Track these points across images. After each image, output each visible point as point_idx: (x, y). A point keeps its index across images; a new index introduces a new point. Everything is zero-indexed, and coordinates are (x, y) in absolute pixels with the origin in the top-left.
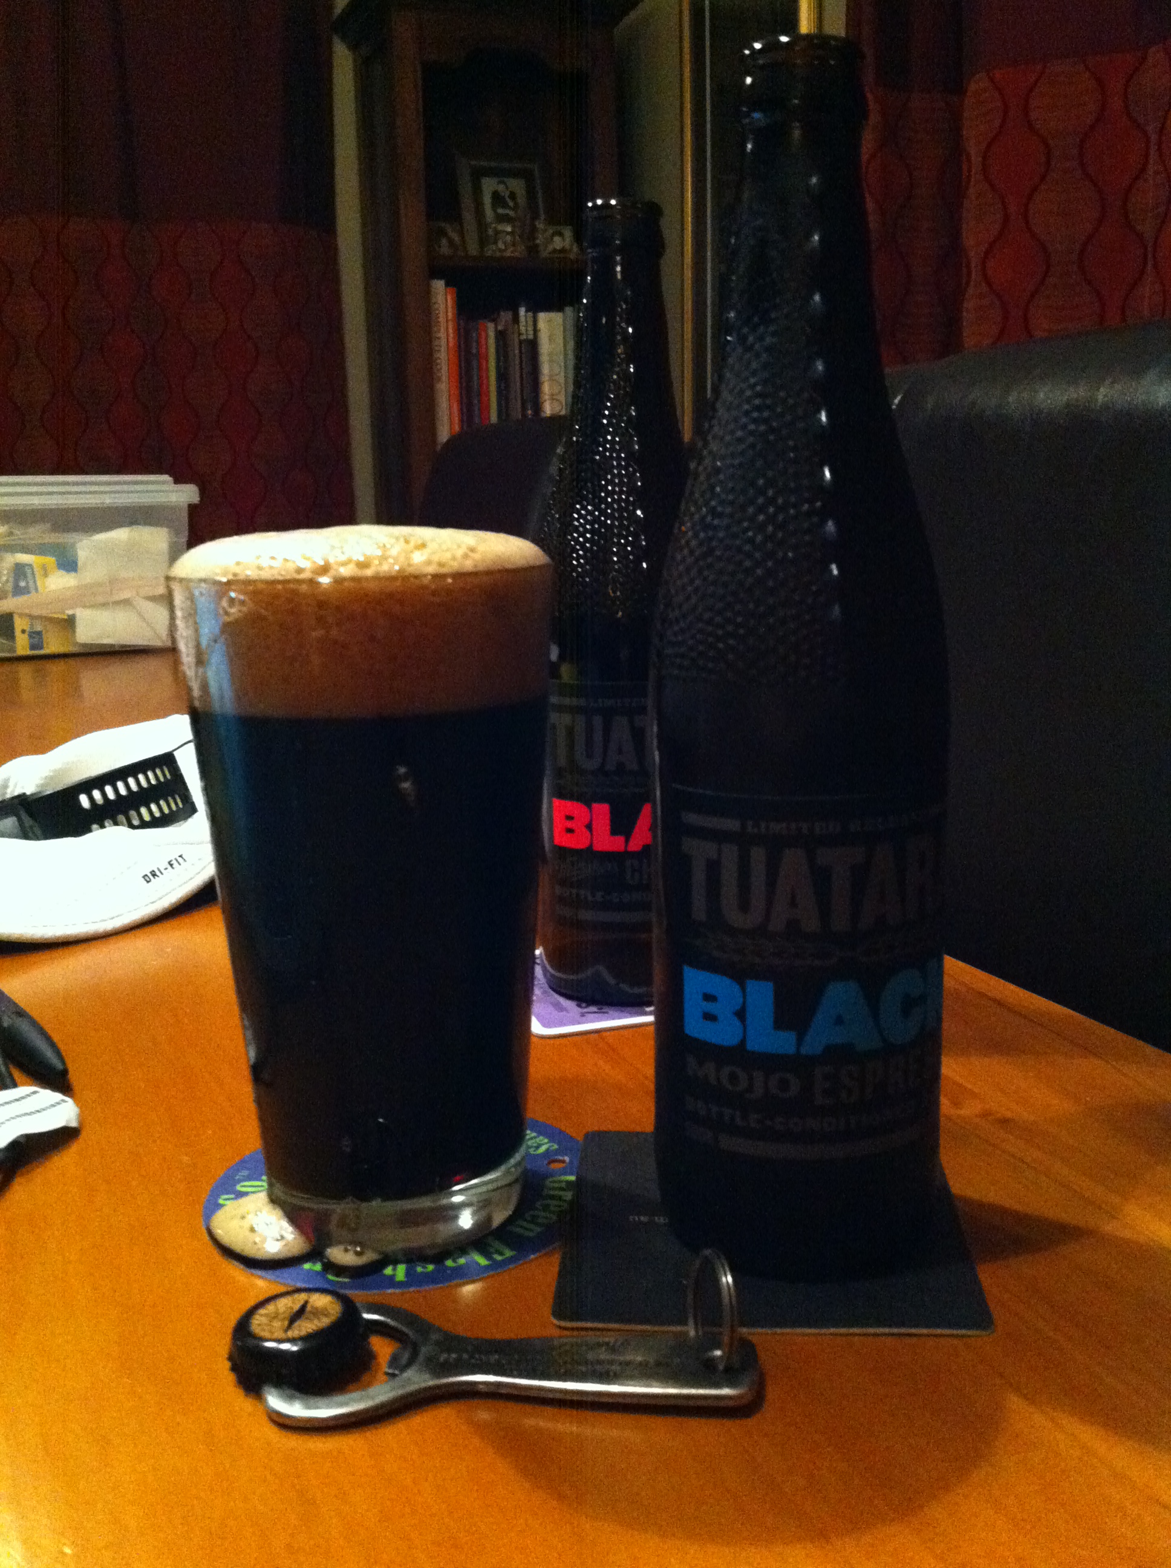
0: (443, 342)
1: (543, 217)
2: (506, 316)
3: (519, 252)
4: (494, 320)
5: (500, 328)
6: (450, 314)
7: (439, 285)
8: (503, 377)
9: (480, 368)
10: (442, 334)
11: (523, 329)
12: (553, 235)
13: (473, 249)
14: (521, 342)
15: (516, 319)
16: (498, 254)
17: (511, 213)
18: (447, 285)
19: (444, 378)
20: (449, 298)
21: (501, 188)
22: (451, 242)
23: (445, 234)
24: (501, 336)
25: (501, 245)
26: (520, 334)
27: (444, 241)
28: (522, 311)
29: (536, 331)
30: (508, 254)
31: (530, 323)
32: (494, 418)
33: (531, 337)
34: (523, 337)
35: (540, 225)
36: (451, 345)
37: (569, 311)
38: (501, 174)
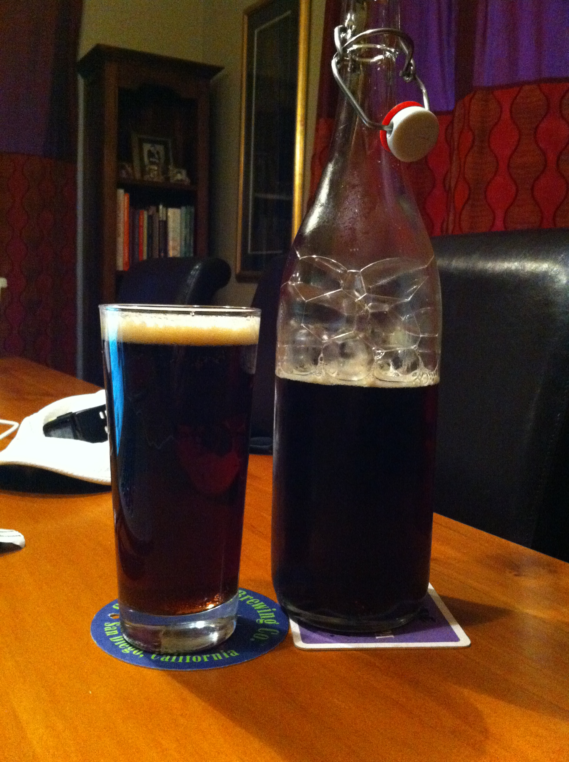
0: (122, 220)
1: (172, 164)
2: (153, 209)
3: (160, 179)
4: (148, 210)
5: (151, 213)
6: (126, 206)
7: (121, 192)
8: (150, 236)
9: (139, 233)
10: (121, 215)
11: (161, 215)
12: (177, 173)
13: (138, 175)
14: (159, 221)
15: (158, 210)
16: (151, 180)
17: (157, 161)
18: (125, 192)
20: (126, 198)
21: (152, 149)
22: (127, 173)
23: (125, 168)
24: (150, 218)
25: (152, 175)
26: (159, 217)
27: (124, 172)
28: (161, 207)
29: (167, 216)
30: (155, 180)
31: (165, 213)
32: (145, 257)
33: (165, 219)
34: (161, 219)
35: (171, 168)
36: (126, 220)
37: (183, 208)
38: (153, 142)
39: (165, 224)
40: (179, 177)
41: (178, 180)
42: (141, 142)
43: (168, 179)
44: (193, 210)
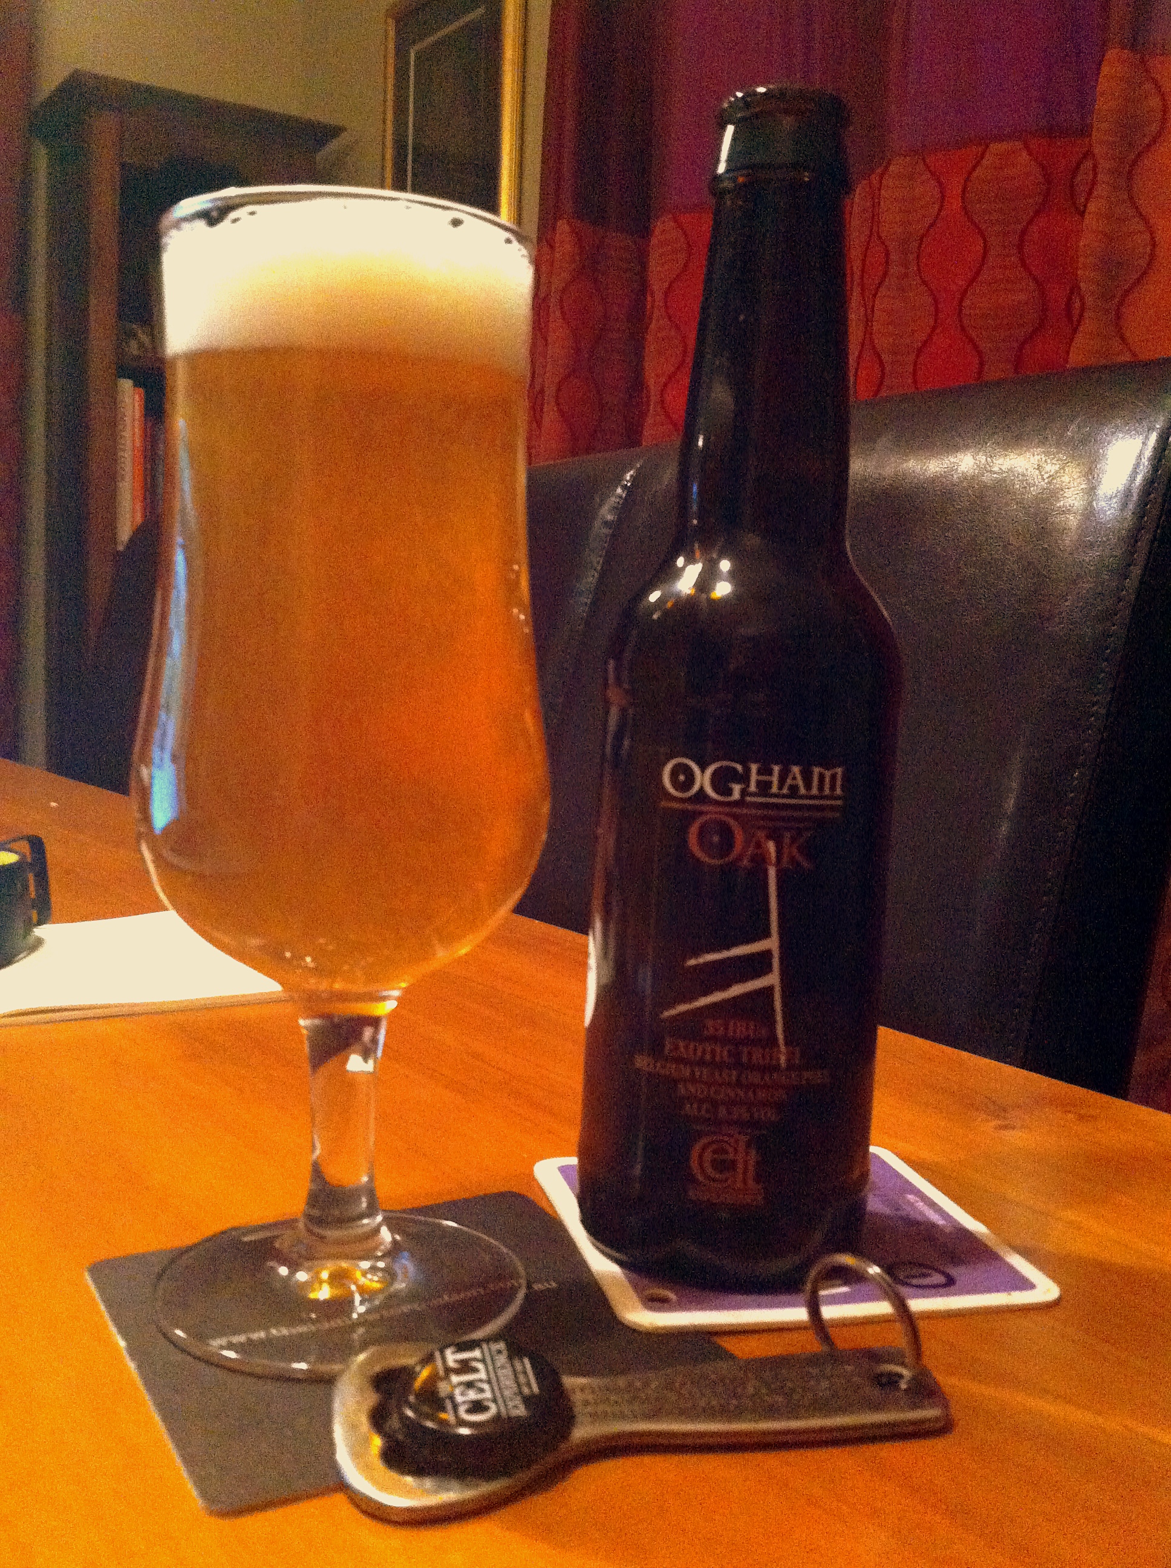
0: (129, 443)
6: (137, 417)
7: (127, 384)
10: (127, 434)
18: (135, 385)
19: (128, 477)
20: (137, 397)
22: (141, 345)
23: (135, 335)
27: (134, 344)
36: (138, 444)
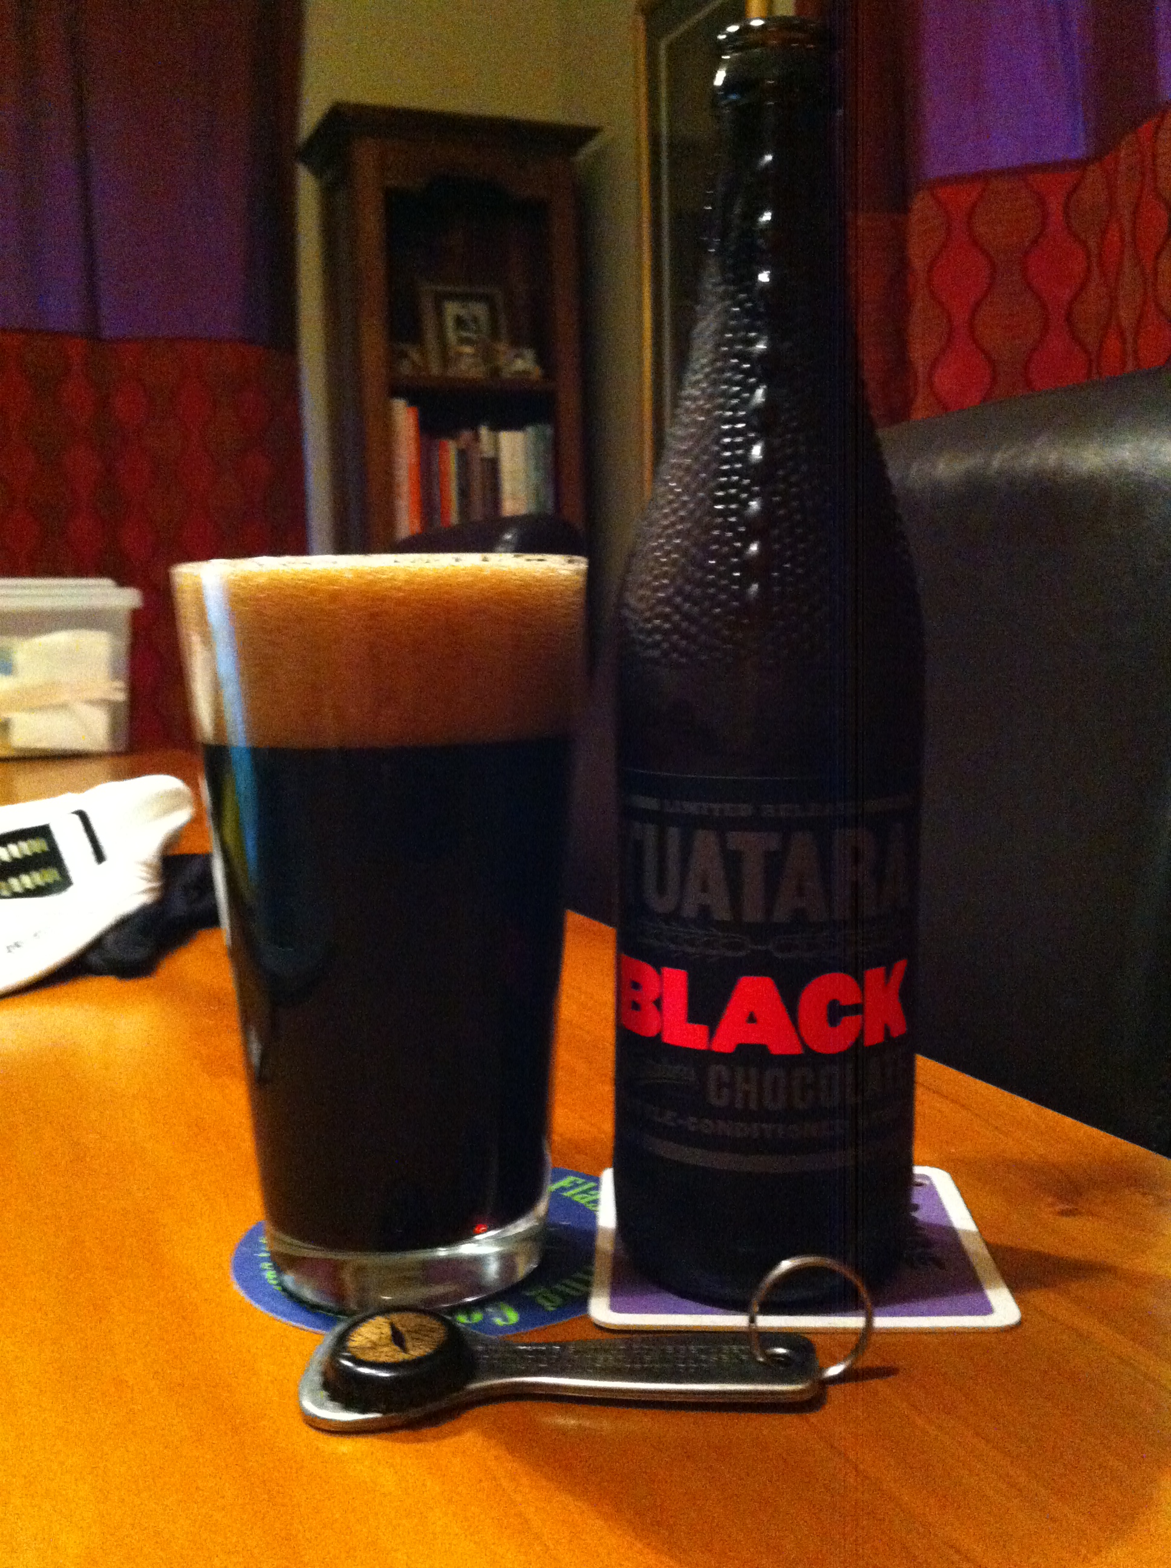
0: (404, 460)
1: (505, 340)
2: (466, 435)
3: (480, 372)
4: (457, 439)
5: (462, 444)
6: (411, 435)
7: (400, 404)
8: (464, 494)
9: (440, 487)
10: (403, 452)
11: (484, 449)
12: (517, 356)
13: (435, 368)
14: (481, 460)
15: (477, 438)
16: (461, 375)
17: (473, 336)
18: (409, 405)
19: (405, 495)
20: (411, 416)
21: (463, 312)
22: (413, 363)
23: (407, 356)
24: (462, 454)
25: (462, 366)
26: (480, 452)
27: (406, 362)
28: (484, 432)
29: (497, 449)
30: (470, 375)
31: (492, 442)
32: (454, 520)
33: (492, 454)
34: (485, 455)
35: (502, 348)
36: (412, 462)
37: (530, 430)
38: (464, 298)
39: (493, 466)
40: (520, 365)
41: (518, 373)
42: (440, 299)
43: (495, 372)
44: (549, 431)
